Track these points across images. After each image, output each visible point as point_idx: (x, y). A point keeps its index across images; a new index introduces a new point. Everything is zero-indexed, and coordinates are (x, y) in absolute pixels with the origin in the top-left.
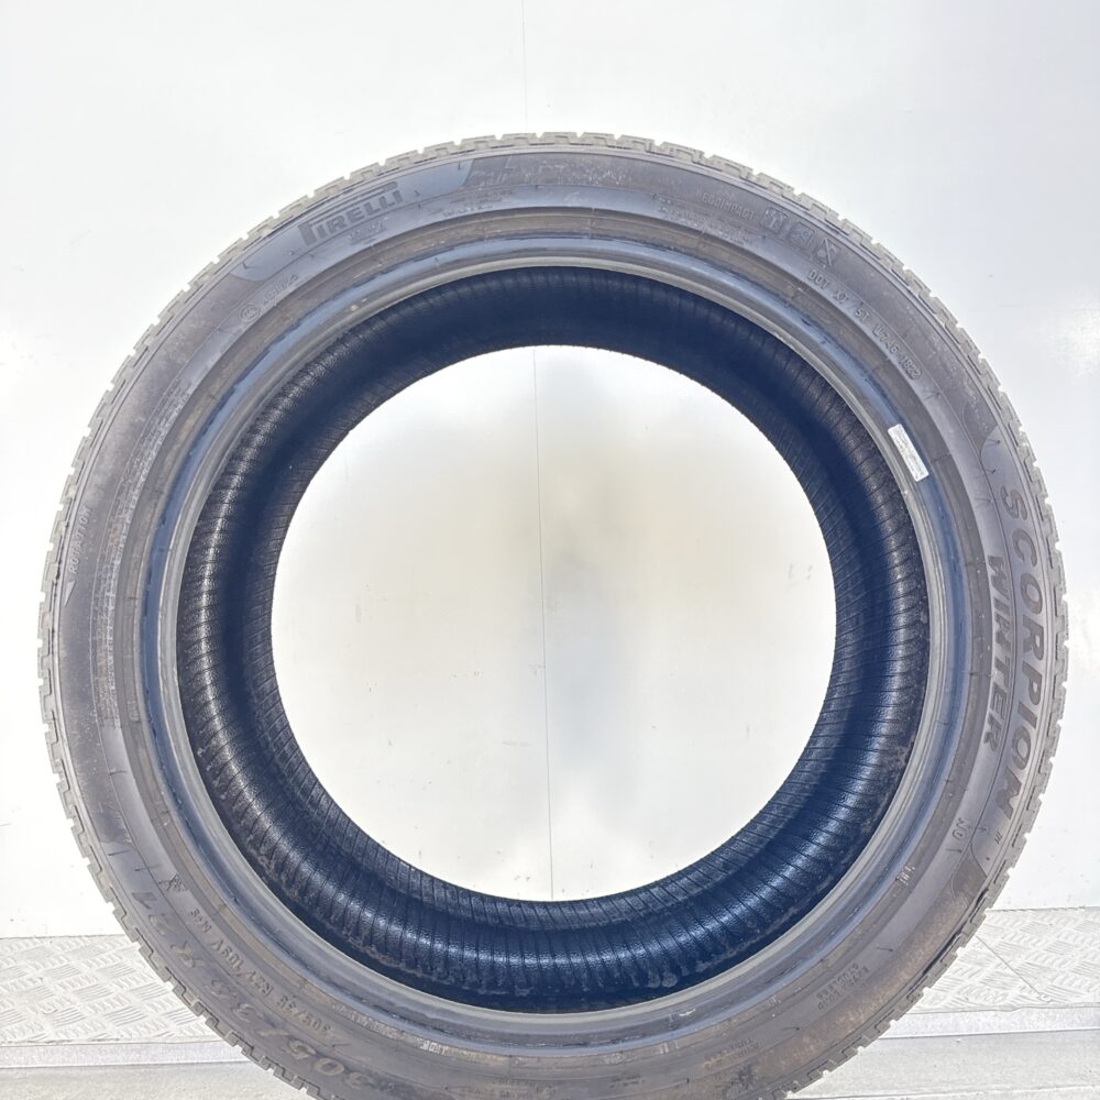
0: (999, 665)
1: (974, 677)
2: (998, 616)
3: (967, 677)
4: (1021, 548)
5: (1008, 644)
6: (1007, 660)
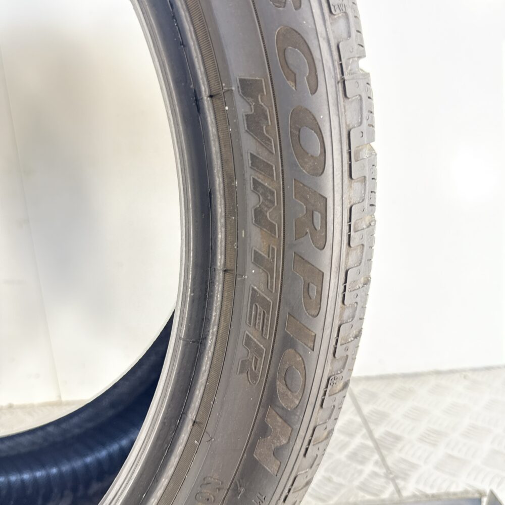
0: (258, 259)
1: (227, 275)
2: (256, 183)
3: (219, 276)
4: (290, 61)
5: (271, 228)
6: (270, 251)
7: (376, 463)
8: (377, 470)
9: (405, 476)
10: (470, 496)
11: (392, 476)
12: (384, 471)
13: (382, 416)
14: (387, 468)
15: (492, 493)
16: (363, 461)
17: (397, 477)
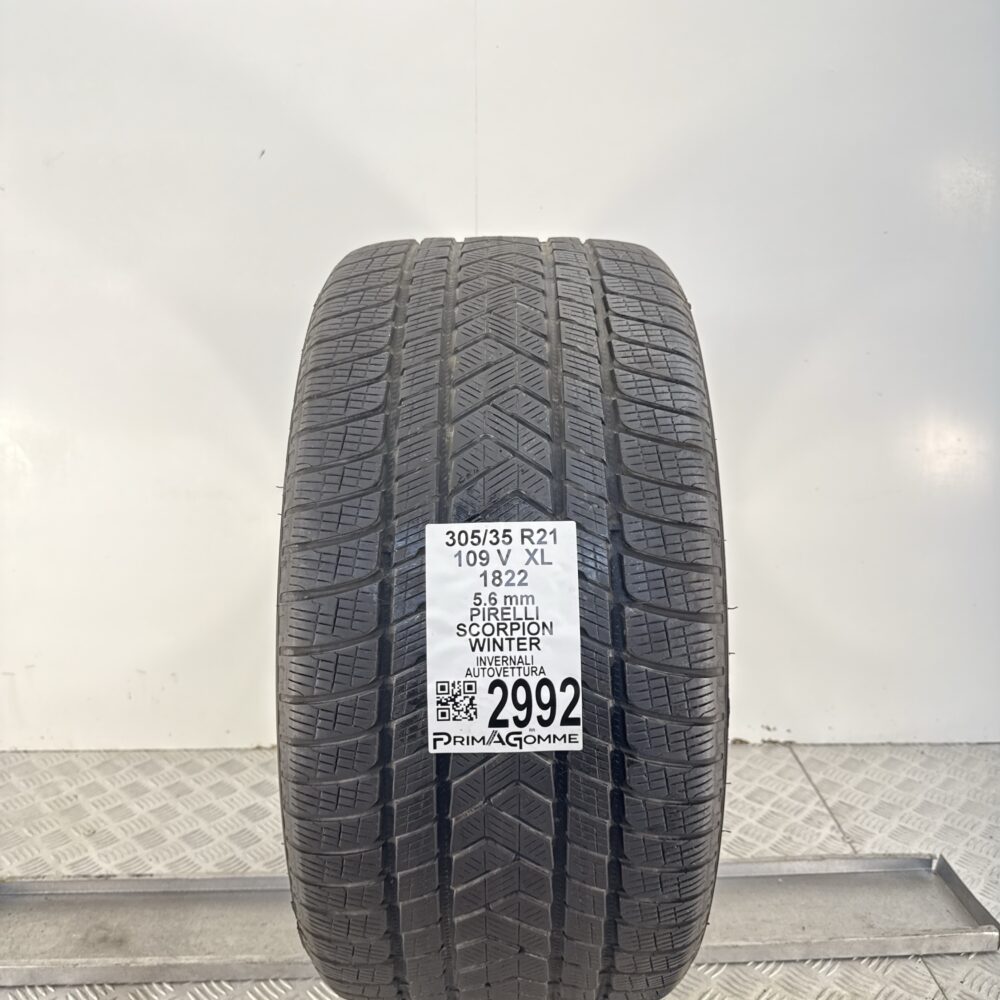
7: (833, 828)
8: (834, 833)
9: (862, 841)
10: (922, 857)
11: (847, 838)
12: (841, 835)
13: (834, 786)
14: (844, 833)
15: (941, 856)
16: (820, 825)
17: (853, 841)
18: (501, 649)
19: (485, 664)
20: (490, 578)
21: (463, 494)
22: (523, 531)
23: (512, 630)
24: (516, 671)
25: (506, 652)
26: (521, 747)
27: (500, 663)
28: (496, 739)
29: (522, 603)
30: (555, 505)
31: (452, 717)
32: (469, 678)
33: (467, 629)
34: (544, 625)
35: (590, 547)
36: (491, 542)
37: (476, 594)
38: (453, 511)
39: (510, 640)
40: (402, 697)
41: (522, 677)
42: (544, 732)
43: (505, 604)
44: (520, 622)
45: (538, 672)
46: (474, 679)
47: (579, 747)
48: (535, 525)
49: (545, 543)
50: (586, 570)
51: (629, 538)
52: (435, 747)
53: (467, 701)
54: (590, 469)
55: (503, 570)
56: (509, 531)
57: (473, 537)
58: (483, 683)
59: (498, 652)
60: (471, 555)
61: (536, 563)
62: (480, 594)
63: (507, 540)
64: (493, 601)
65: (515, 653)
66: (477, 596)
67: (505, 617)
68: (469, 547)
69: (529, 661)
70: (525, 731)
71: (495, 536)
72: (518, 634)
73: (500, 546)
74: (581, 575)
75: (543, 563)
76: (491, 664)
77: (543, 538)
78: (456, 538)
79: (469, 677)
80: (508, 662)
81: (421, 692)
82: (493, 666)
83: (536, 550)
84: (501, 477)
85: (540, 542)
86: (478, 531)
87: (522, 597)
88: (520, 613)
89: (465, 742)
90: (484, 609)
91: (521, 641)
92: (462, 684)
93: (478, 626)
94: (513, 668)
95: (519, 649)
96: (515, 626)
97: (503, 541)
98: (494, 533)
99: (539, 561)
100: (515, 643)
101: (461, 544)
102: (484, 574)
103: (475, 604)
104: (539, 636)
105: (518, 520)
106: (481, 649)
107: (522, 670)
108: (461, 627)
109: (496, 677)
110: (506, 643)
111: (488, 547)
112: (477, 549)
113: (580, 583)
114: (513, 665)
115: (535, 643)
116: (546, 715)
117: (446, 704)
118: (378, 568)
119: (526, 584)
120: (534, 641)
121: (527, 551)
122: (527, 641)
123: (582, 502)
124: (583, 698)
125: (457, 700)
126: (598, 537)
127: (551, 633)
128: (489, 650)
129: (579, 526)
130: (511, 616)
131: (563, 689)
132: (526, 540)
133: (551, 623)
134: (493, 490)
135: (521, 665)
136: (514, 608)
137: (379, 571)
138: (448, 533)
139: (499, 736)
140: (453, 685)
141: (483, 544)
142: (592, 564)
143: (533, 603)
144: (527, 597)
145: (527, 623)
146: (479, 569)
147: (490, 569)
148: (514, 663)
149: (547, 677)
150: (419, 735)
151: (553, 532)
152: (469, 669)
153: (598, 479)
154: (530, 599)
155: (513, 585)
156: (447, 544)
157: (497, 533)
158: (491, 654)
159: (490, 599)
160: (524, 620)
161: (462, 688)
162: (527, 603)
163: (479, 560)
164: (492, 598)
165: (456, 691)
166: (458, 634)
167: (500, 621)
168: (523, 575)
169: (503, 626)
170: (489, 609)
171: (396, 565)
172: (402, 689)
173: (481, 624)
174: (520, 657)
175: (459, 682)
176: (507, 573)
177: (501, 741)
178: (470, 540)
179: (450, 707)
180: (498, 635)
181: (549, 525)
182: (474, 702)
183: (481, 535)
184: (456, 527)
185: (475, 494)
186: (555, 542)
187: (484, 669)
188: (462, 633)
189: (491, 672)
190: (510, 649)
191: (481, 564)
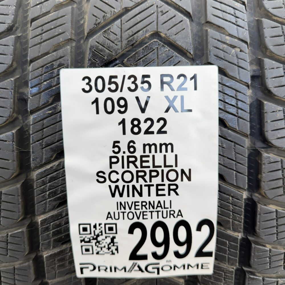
18: (141, 194)
19: (125, 208)
20: (129, 126)
21: (99, 37)
22: (162, 76)
23: (151, 177)
24: (155, 214)
25: (145, 197)
26: (158, 273)
27: (140, 207)
28: (136, 268)
29: (161, 152)
30: (195, 49)
31: (95, 252)
32: (110, 221)
33: (106, 176)
34: (183, 171)
35: (232, 93)
36: (129, 89)
37: (115, 142)
38: (88, 55)
39: (149, 186)
40: (48, 235)
41: (161, 219)
42: (179, 262)
43: (144, 152)
44: (160, 170)
45: (175, 215)
46: (114, 221)
47: (210, 271)
48: (174, 70)
49: (186, 89)
50: (227, 117)
51: (271, 84)
52: (82, 273)
53: (109, 240)
54: (232, 11)
55: (142, 117)
56: (148, 76)
57: (110, 83)
58: (124, 225)
59: (137, 198)
60: (109, 103)
61: (176, 111)
62: (118, 142)
63: (146, 86)
64: (132, 150)
65: (154, 198)
66: (116, 144)
67: (144, 164)
68: (107, 94)
69: (167, 205)
70: (162, 262)
71: (133, 83)
72: (157, 181)
73: (139, 93)
74: (222, 122)
75: (183, 111)
76: (130, 209)
77: (183, 84)
78: (92, 83)
79: (109, 219)
80: (147, 206)
81: (65, 231)
82: (133, 210)
83: (175, 97)
84: (139, 18)
85: (180, 88)
86: (116, 77)
87: (161, 145)
88: (159, 161)
89: (109, 270)
90: (123, 157)
91: (160, 187)
92: (103, 226)
93: (117, 173)
94: (152, 212)
95: (158, 195)
96: (154, 174)
97: (142, 88)
98: (132, 79)
99: (179, 109)
100: (153, 189)
101: (98, 91)
102: (123, 122)
103: (114, 152)
104: (178, 182)
105: (158, 65)
106: (121, 195)
107: (160, 213)
108: (101, 174)
109: (135, 220)
110: (145, 190)
111: (126, 94)
112: (115, 96)
113: (220, 130)
114: (151, 209)
115: (174, 189)
116: (182, 250)
117: (89, 242)
118: (15, 115)
119: (165, 132)
120: (172, 187)
121: (167, 97)
122: (166, 188)
123: (225, 46)
124: (217, 236)
125: (99, 239)
126: (240, 82)
127: (189, 179)
128: (128, 196)
129: (222, 72)
130: (150, 164)
131: (199, 229)
132: (165, 86)
133: (190, 170)
134: (130, 32)
135: (159, 209)
136: (154, 156)
137: (16, 119)
138: (84, 79)
139: (139, 267)
140: (95, 227)
141: (121, 91)
142: (233, 110)
143: (172, 151)
144: (166, 145)
145: (166, 170)
146: (117, 117)
147: (128, 117)
148: (153, 208)
149: (185, 218)
150: (67, 264)
151: (194, 77)
152: (109, 213)
153: (240, 22)
154: (169, 147)
155: (152, 133)
156: (84, 90)
157: (136, 79)
158: (131, 200)
159: (129, 147)
160: (163, 168)
161: (103, 229)
162: (167, 151)
163: (117, 108)
164: (131, 145)
165: (97, 232)
166: (98, 180)
167: (140, 169)
168: (162, 122)
169: (142, 174)
170: (128, 157)
171: (32, 112)
172: (47, 229)
173: (121, 171)
174: (159, 202)
175: (100, 225)
176: (146, 121)
177: (140, 269)
178: (107, 86)
179: (94, 244)
180: (137, 182)
181: (189, 70)
182: (115, 240)
183: (119, 81)
184: (93, 73)
185: (112, 37)
186: (196, 89)
187: (123, 213)
188: (102, 180)
189: (131, 216)
190: (149, 195)
191: (120, 111)
